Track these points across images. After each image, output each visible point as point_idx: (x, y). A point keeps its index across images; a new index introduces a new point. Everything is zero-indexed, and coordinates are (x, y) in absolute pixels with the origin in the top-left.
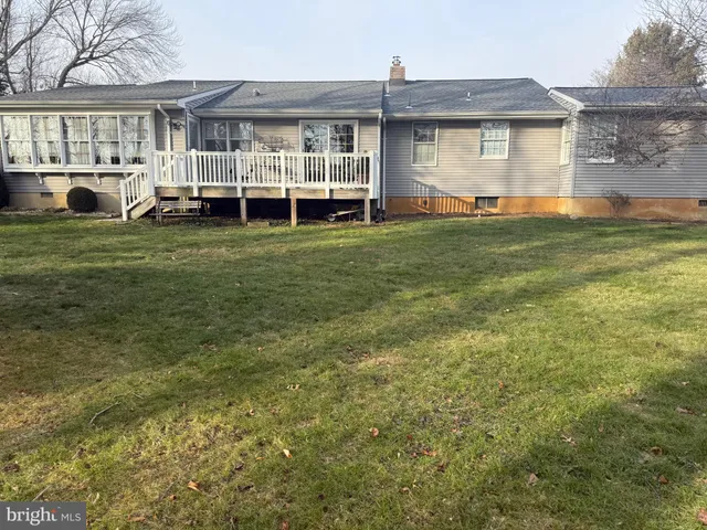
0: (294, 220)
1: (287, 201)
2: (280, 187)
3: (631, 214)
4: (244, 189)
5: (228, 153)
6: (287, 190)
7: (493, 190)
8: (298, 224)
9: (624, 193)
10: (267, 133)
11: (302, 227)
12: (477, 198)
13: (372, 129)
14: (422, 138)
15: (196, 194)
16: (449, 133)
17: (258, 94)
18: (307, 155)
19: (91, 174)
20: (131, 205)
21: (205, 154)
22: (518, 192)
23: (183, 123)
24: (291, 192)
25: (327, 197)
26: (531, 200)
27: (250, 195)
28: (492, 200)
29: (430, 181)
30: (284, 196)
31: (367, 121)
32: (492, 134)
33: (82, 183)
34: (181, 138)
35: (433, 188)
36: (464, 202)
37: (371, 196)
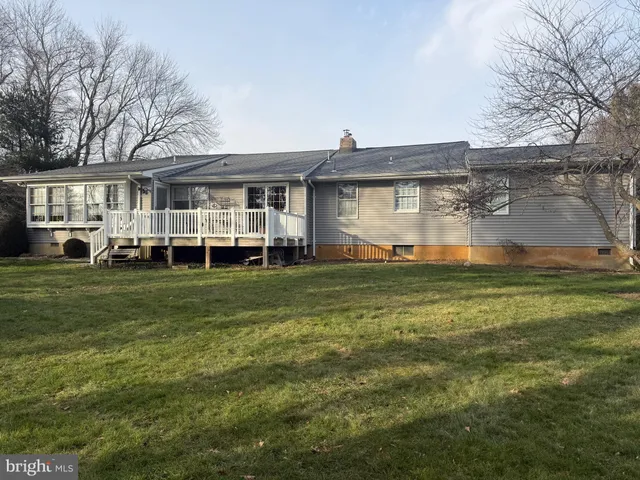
0: (208, 265)
1: (203, 248)
3: (529, 261)
4: (171, 239)
5: (190, 211)
6: (203, 240)
7: (410, 238)
8: (211, 267)
9: (519, 242)
10: (221, 194)
11: (214, 269)
12: (394, 247)
13: (300, 189)
14: (347, 196)
15: (135, 243)
16: (368, 191)
17: (225, 165)
19: (84, 229)
20: (98, 252)
22: (433, 240)
23: (150, 188)
24: (206, 241)
25: (233, 245)
26: (445, 249)
27: (176, 243)
28: (409, 248)
29: (353, 231)
30: (199, 244)
31: (296, 183)
32: (404, 191)
34: (147, 200)
35: (355, 237)
36: (383, 249)
37: (267, 244)
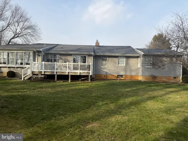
0: (70, 81)
1: (68, 75)
2: (67, 72)
3: (157, 80)
4: (56, 72)
5: (53, 63)
6: (68, 72)
7: (122, 73)
8: (71, 82)
9: (155, 75)
10: (63, 57)
12: (118, 75)
13: (91, 57)
14: (104, 60)
15: (43, 73)
16: (110, 59)
17: (62, 48)
18: (74, 64)
19: (14, 67)
20: (25, 76)
21: (46, 63)
22: (128, 74)
23: (41, 54)
26: (132, 76)
27: (58, 74)
28: (122, 76)
29: (105, 71)
31: (90, 55)
32: (121, 59)
33: (12, 70)
34: (40, 59)
35: (106, 72)
36: (114, 76)
37: (91, 75)
